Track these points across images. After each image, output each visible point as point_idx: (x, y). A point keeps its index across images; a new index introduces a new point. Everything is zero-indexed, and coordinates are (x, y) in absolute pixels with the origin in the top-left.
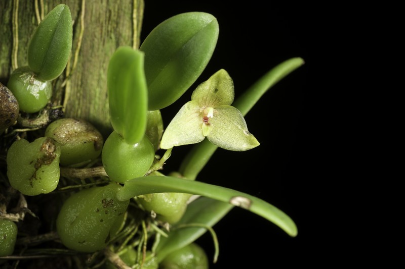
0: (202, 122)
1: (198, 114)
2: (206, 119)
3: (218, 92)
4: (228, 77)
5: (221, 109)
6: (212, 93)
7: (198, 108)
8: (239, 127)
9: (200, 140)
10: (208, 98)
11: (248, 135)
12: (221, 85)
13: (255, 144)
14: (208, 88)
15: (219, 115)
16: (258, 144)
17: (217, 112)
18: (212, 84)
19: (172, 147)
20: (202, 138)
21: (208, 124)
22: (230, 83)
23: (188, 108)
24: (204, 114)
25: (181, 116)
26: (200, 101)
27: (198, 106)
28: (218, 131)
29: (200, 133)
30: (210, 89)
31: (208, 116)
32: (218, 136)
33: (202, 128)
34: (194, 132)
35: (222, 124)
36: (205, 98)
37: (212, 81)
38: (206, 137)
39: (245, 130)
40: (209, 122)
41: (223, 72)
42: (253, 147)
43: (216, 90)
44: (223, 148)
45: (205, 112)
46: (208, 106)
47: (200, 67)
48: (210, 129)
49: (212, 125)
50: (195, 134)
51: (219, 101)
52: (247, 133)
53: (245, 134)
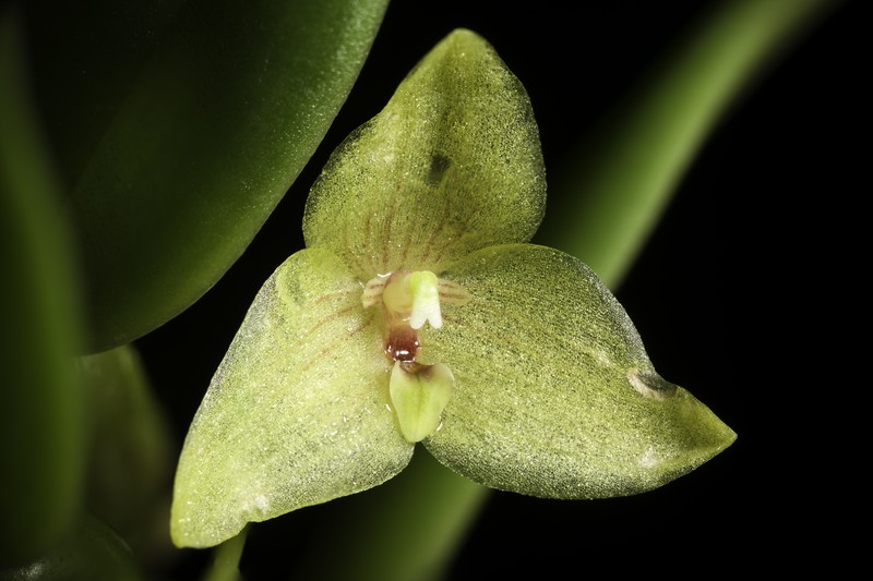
0: (384, 364)
1: (352, 323)
2: (402, 344)
3: (447, 177)
4: (498, 75)
5: (475, 271)
6: (416, 183)
7: (350, 287)
8: (602, 357)
9: (390, 467)
10: (399, 222)
11: (658, 396)
12: (469, 128)
13: (707, 442)
14: (389, 159)
15: (476, 308)
16: (727, 436)
17: (459, 290)
18: (410, 127)
19: (238, 527)
20: (401, 456)
21: (422, 372)
22: (514, 106)
23: (295, 290)
24: (387, 316)
25: (264, 343)
26: (355, 240)
27: (347, 278)
28: (487, 401)
29: (381, 424)
30: (400, 166)
31: (416, 323)
32: (492, 428)
33: (388, 399)
34: (344, 428)
35: (501, 359)
36: (378, 219)
37: (406, 115)
38: (420, 448)
39: (639, 370)
40: (420, 358)
41: (464, 47)
42: (698, 457)
43: (439, 164)
44: (526, 491)
45: (394, 305)
46: (400, 270)
47: (341, 56)
48: (436, 396)
49: (446, 371)
50: (357, 440)
51: (463, 227)
52: (649, 386)
53: (640, 390)
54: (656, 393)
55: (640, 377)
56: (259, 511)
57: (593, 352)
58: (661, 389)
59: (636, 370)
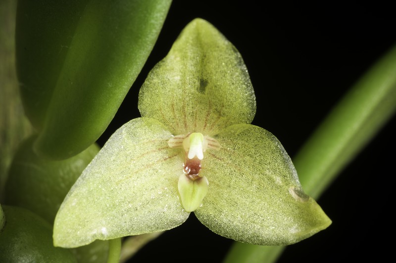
6: (194, 91)
8: (278, 180)
12: (212, 66)
14: (178, 78)
16: (327, 222)
17: (217, 144)
21: (197, 180)
29: (172, 202)
33: (177, 189)
36: (178, 107)
38: (192, 214)
42: (315, 231)
43: (203, 84)
48: (201, 191)
49: (206, 180)
51: (220, 114)
52: (299, 195)
53: (294, 197)
54: (301, 199)
55: (295, 191)
56: (102, 235)
57: (274, 177)
58: (303, 197)
59: (293, 188)
